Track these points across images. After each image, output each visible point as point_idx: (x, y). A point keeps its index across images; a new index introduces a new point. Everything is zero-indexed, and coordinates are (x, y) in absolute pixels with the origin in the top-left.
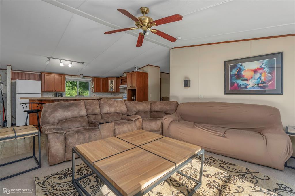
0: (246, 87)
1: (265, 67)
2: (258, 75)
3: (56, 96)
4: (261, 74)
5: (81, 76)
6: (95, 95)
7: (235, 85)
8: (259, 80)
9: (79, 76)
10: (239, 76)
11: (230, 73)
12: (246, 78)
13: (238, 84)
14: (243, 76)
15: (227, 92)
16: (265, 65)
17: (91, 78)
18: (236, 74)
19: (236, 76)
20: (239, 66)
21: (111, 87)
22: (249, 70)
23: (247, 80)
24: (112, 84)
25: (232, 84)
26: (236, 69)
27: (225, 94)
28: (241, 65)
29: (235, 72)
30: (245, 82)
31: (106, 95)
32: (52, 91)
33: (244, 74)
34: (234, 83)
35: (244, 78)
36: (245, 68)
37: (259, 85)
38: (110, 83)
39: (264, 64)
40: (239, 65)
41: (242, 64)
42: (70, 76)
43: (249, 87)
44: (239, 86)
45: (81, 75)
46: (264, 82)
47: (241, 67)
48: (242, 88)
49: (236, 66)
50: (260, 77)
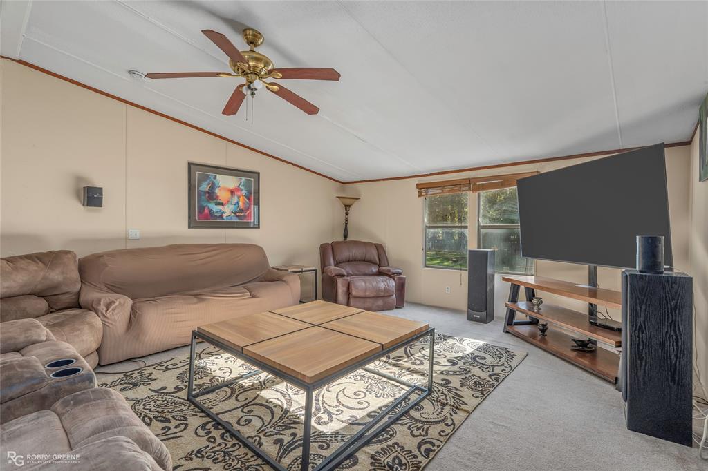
0: (221, 216)
1: (243, 188)
2: (235, 200)
4: (239, 197)
7: (206, 211)
8: (237, 206)
10: (211, 196)
11: (198, 188)
12: (221, 201)
13: (210, 210)
14: (217, 197)
15: (192, 224)
16: (243, 186)
18: (208, 192)
19: (207, 195)
20: (212, 178)
22: (225, 189)
23: (222, 204)
25: (202, 209)
26: (207, 182)
27: (189, 227)
28: (215, 178)
29: (205, 187)
30: (220, 207)
33: (218, 194)
34: (204, 208)
35: (218, 201)
36: (221, 184)
37: (238, 214)
39: (242, 184)
40: (212, 175)
41: (216, 176)
43: (225, 216)
44: (211, 214)
46: (242, 211)
47: (215, 181)
48: (216, 217)
49: (208, 177)
50: (237, 203)
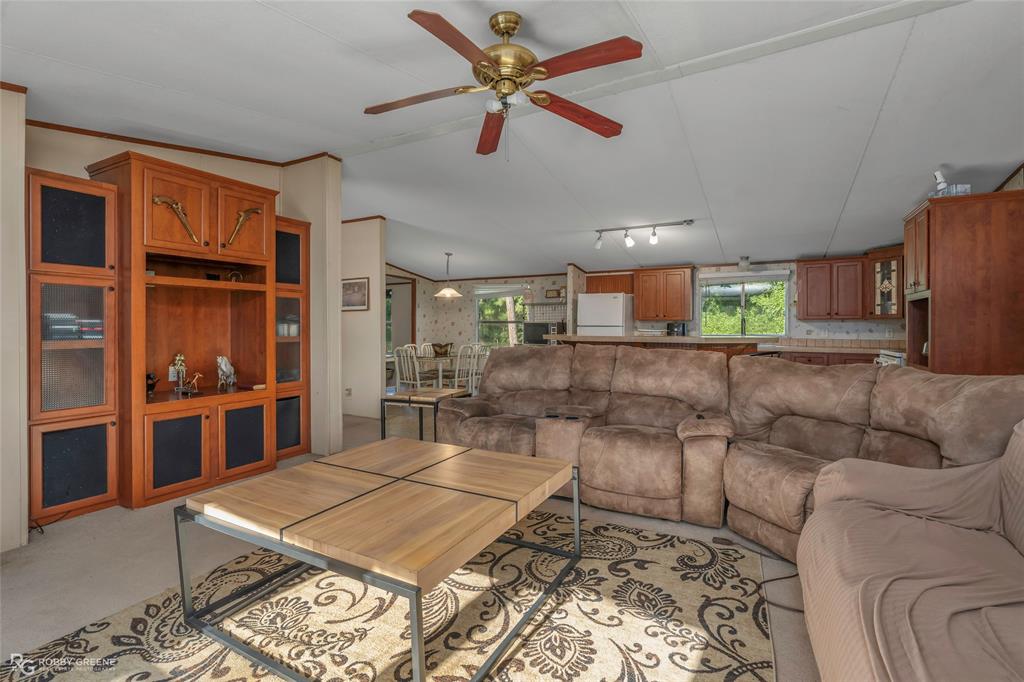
3: (669, 334)
5: (743, 264)
6: (809, 332)
9: (737, 264)
17: (794, 266)
21: (882, 293)
24: (889, 279)
31: (871, 331)
32: (656, 319)
38: (878, 277)
42: (714, 269)
45: (742, 258)
